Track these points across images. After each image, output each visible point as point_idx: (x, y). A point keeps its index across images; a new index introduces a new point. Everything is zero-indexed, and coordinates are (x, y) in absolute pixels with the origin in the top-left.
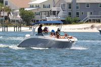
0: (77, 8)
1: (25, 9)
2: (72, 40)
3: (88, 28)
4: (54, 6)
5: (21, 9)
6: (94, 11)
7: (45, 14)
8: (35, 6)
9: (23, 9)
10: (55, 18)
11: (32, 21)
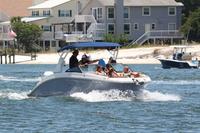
0: (126, 16)
1: (22, 20)
2: (140, 80)
3: (147, 56)
4: (80, 14)
5: (15, 19)
6: (160, 23)
7: (62, 29)
8: (41, 12)
9: (19, 19)
10: (82, 36)
11: (37, 42)
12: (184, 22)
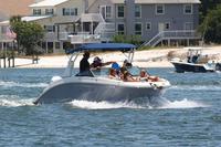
0: (137, 14)
1: (23, 19)
2: (159, 84)
3: (161, 59)
4: (86, 12)
5: (14, 18)
6: (174, 22)
7: (67, 29)
8: (43, 11)
9: (19, 18)
10: (89, 37)
11: (39, 44)
12: (201, 21)
